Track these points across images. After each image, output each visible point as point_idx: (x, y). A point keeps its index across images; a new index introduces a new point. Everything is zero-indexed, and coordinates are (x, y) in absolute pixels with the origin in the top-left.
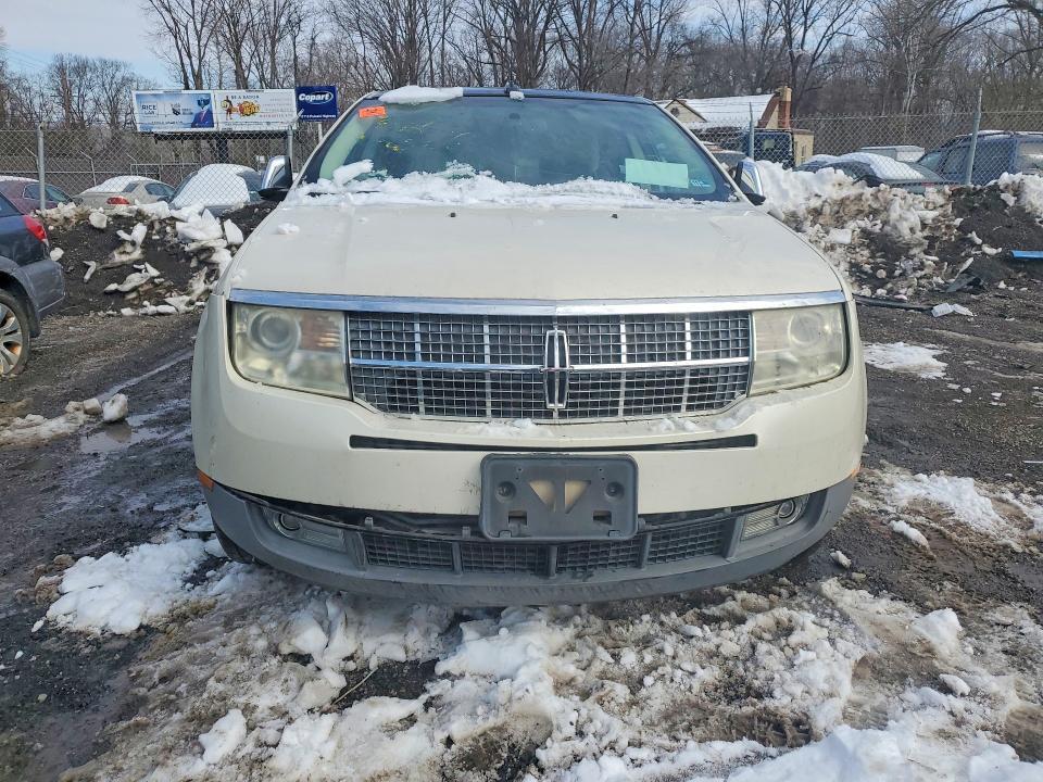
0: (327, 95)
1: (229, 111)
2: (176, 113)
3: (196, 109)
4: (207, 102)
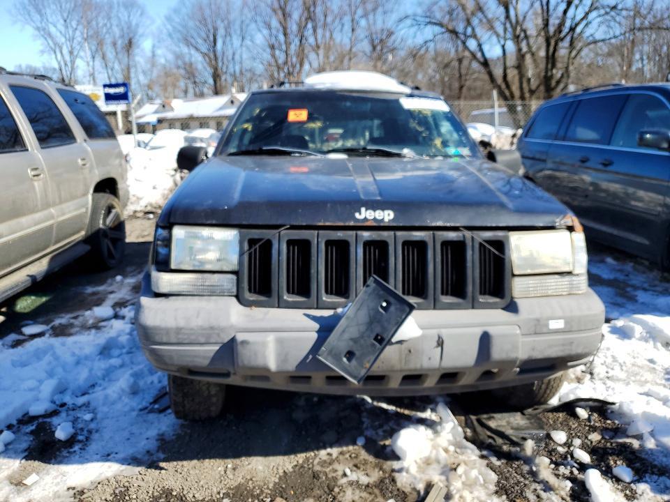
0: (123, 89)
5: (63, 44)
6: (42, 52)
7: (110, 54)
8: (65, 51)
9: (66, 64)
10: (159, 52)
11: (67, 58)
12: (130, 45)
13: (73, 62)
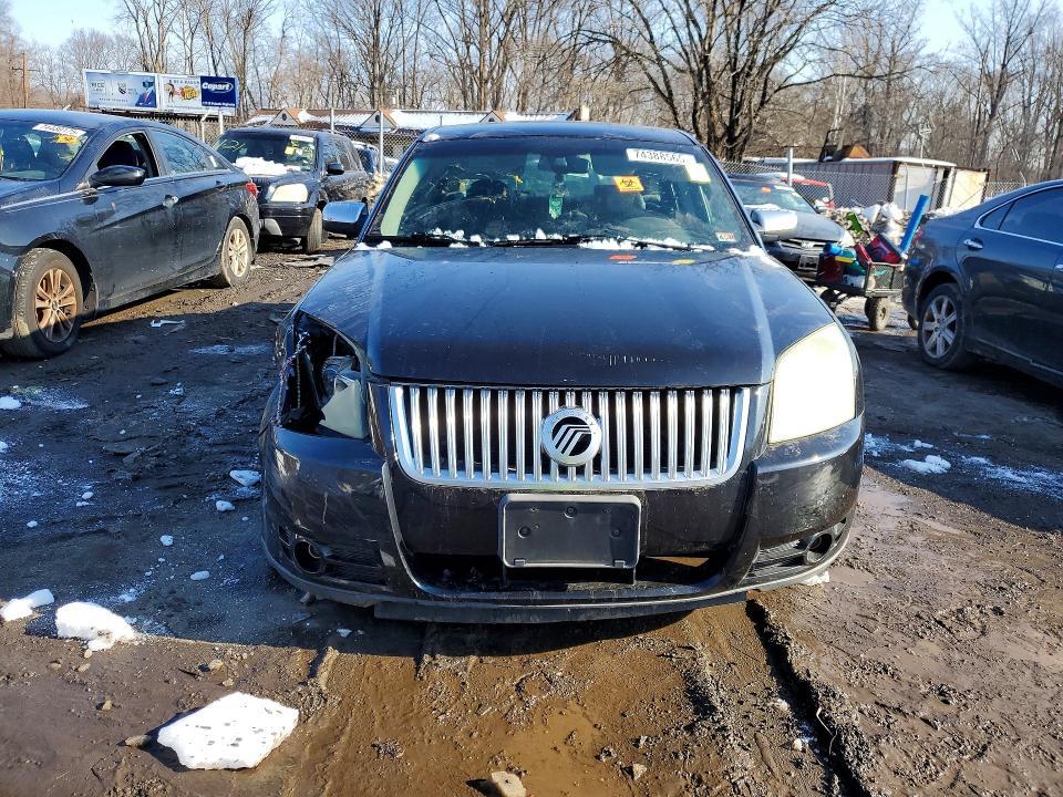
0: (228, 86)
1: (171, 93)
2: (122, 92)
3: (141, 90)
4: (151, 84)
5: (149, 9)
6: (119, 18)
7: (219, 29)
8: (152, 21)
9: (151, 40)
10: (291, 33)
11: (154, 29)
12: (249, 19)
13: (162, 38)
